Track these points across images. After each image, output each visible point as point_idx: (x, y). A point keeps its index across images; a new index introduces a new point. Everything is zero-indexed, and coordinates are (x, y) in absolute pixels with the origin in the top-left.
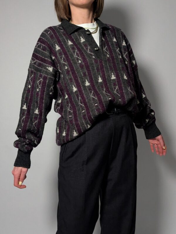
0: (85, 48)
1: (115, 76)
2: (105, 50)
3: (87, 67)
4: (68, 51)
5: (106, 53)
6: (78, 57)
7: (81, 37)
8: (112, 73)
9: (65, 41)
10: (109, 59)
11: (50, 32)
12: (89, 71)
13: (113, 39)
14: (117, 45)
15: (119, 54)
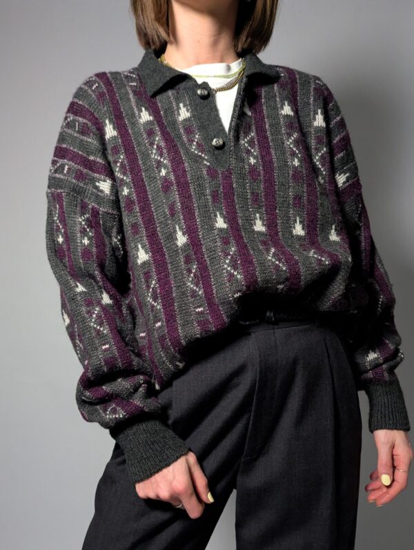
0: (185, 138)
1: (263, 225)
2: (246, 145)
4: (139, 144)
5: (248, 152)
7: (181, 105)
8: (258, 215)
9: (133, 115)
10: (253, 169)
11: (98, 84)
12: (186, 197)
13: (282, 108)
14: (290, 126)
15: (293, 154)
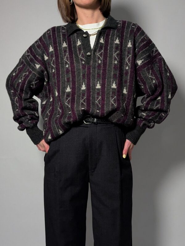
0: (78, 52)
1: (100, 85)
2: (99, 55)
3: (73, 72)
4: (60, 54)
5: (99, 58)
6: (67, 61)
7: (78, 40)
8: (98, 82)
9: (61, 43)
10: (99, 65)
11: (50, 31)
12: (74, 77)
13: (115, 40)
14: (117, 48)
15: (115, 59)
